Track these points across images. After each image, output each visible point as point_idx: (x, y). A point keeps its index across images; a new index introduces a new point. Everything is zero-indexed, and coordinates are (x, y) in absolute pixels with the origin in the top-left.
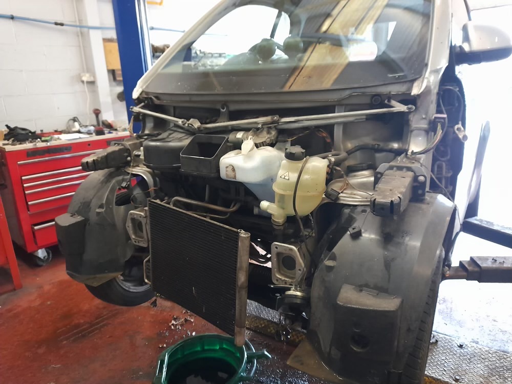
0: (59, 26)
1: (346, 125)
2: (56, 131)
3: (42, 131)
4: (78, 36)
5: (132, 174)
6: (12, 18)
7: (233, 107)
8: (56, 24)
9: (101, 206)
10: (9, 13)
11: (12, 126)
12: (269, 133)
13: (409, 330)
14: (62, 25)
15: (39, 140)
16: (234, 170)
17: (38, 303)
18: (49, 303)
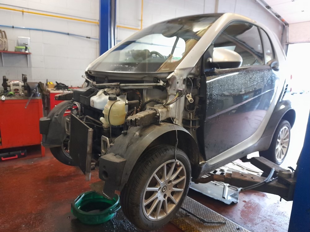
0: (88, 39)
1: (147, 89)
2: (78, 87)
3: (72, 86)
4: (97, 43)
5: (74, 104)
6: (68, 34)
7: (110, 78)
8: (87, 37)
9: (57, 115)
10: (67, 32)
11: (59, 82)
12: (116, 90)
13: (126, 174)
14: (89, 38)
15: (66, 89)
16: (93, 103)
17: (48, 164)
18: (52, 165)
